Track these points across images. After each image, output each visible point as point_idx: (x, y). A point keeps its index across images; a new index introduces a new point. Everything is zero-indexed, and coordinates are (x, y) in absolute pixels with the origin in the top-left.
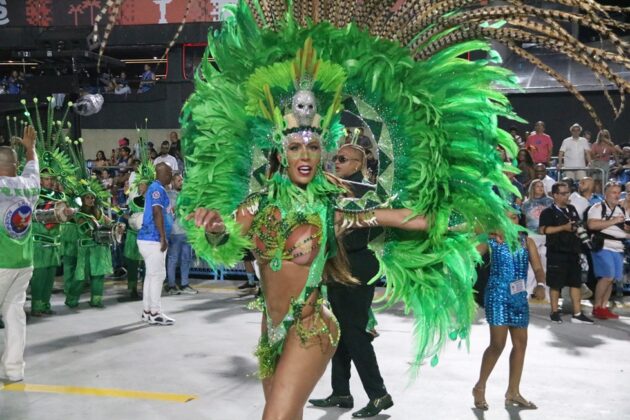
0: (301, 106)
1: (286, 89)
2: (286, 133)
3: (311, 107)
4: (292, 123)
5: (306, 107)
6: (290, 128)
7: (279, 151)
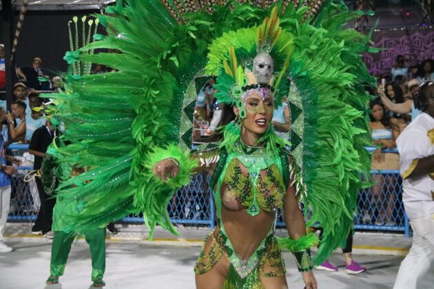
0: (261, 66)
1: (249, 50)
2: (245, 89)
3: (269, 67)
4: (252, 80)
5: (266, 67)
6: (249, 85)
7: (238, 105)
